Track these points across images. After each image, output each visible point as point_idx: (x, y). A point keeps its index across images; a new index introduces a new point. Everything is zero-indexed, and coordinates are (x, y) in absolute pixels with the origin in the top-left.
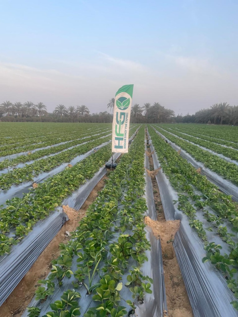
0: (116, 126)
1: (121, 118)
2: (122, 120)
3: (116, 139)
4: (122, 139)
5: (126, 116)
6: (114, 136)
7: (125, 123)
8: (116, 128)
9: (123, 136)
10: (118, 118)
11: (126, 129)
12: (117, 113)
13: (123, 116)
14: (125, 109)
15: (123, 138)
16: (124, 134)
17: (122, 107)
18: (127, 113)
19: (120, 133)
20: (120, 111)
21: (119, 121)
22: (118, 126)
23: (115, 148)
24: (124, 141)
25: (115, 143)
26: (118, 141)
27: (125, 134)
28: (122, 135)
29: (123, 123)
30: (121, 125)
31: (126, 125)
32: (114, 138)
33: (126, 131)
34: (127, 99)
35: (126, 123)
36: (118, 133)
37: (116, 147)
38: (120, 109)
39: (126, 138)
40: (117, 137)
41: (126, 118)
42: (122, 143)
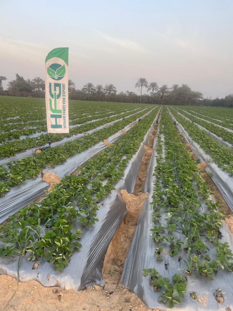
0: (51, 100)
1: (55, 90)
2: (57, 93)
3: (52, 116)
4: (60, 117)
5: (62, 88)
6: (49, 113)
7: (62, 97)
8: (51, 103)
9: (61, 113)
10: (52, 91)
11: (64, 105)
12: (50, 84)
13: (57, 88)
14: (59, 79)
15: (61, 115)
16: (62, 111)
17: (56, 77)
18: (63, 84)
19: (57, 109)
20: (53, 82)
21: (54, 94)
22: (53, 100)
23: (51, 128)
24: (62, 119)
25: (50, 121)
26: (54, 119)
27: (64, 110)
28: (60, 111)
29: (59, 96)
30: (57, 100)
31: (64, 99)
32: (50, 115)
33: (64, 107)
34: (61, 66)
35: (64, 97)
36: (54, 108)
37: (53, 126)
38: (54, 79)
39: (64, 115)
40: (52, 114)
41: (62, 90)
42: (60, 121)
